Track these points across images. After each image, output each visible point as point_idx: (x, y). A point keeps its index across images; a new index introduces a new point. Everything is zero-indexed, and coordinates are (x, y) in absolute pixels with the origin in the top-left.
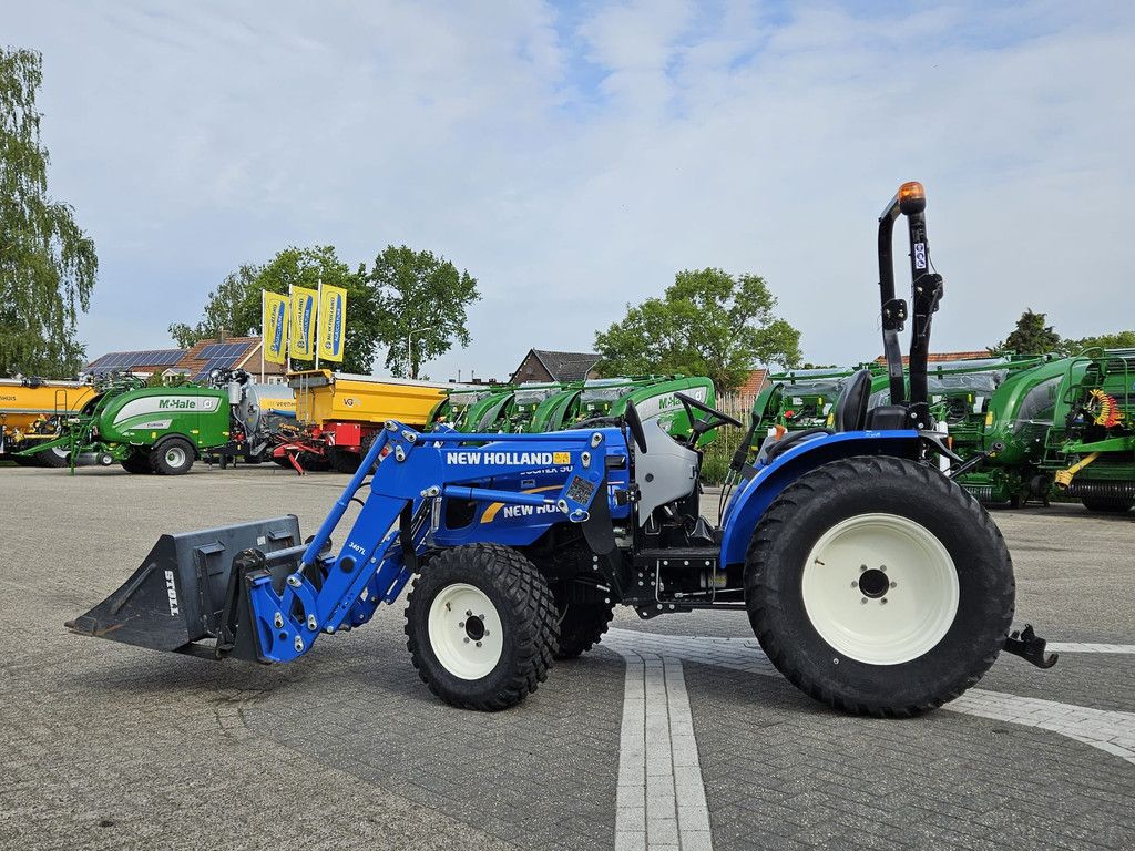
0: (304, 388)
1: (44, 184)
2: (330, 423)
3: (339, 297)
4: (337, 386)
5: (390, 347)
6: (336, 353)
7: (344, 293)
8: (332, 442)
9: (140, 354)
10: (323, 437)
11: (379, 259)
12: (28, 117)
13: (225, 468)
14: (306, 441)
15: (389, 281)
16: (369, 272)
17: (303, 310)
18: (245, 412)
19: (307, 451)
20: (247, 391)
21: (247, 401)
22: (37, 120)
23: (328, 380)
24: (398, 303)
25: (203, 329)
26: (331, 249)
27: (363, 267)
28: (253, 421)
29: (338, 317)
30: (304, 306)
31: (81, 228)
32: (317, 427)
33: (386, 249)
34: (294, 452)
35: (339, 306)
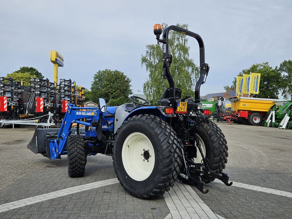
0: (233, 101)
1: (188, 55)
2: (239, 111)
3: (258, 76)
4: (241, 101)
5: (283, 90)
6: (256, 91)
7: (259, 75)
8: (239, 116)
9: (215, 94)
10: (237, 114)
11: (281, 65)
12: (185, 40)
13: (218, 122)
14: (232, 115)
15: (284, 70)
16: (278, 68)
17: (247, 80)
18: (222, 108)
19: (232, 118)
20: (223, 102)
21: (223, 105)
22: (187, 40)
23: (238, 99)
24: (287, 77)
25: (233, 87)
26: (267, 63)
27: (276, 67)
28: (224, 110)
29: (257, 82)
30: (248, 79)
31: (196, 64)
32: (236, 112)
33: (284, 61)
34: (229, 118)
35: (257, 78)
